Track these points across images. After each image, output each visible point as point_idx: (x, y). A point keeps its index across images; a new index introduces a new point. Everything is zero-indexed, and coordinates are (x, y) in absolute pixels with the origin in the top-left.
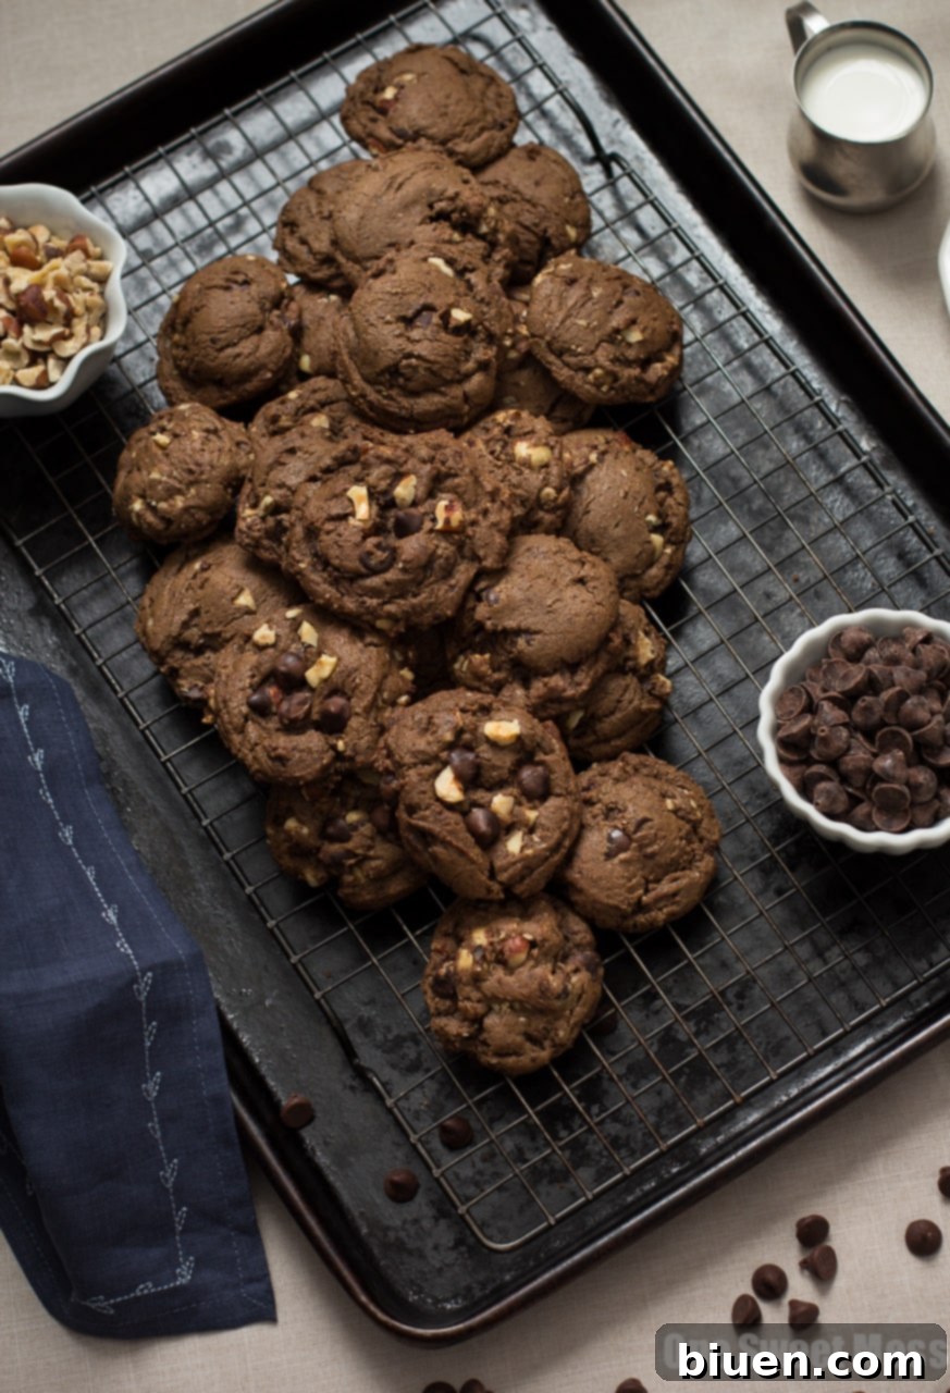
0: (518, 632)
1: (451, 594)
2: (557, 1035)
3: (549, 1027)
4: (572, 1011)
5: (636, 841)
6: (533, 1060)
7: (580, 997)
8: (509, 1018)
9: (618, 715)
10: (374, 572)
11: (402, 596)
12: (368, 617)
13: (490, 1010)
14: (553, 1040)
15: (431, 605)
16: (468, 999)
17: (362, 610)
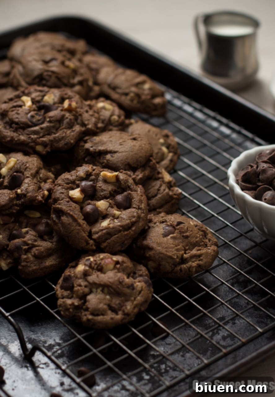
0: (106, 152)
1: (72, 134)
2: (126, 308)
3: (122, 304)
4: (135, 299)
5: (178, 229)
6: (112, 319)
7: (140, 292)
8: (100, 296)
9: (159, 196)
10: (35, 125)
11: (49, 134)
12: (32, 144)
13: (91, 292)
14: (123, 311)
15: (63, 137)
16: (80, 286)
17: (30, 141)
